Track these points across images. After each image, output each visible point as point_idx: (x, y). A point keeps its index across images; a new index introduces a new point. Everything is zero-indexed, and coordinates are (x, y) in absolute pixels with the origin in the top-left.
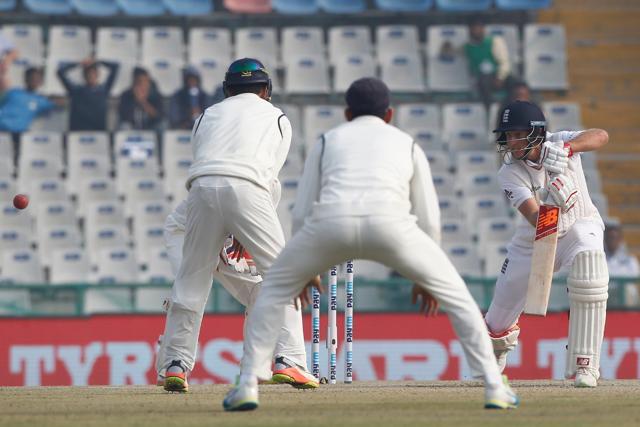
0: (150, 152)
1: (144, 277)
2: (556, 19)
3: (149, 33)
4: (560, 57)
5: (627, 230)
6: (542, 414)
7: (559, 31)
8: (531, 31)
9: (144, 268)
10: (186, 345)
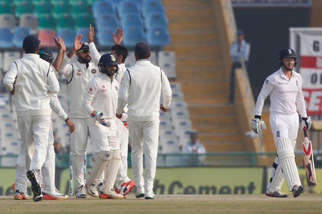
0: (7, 102)
1: (4, 153)
2: (172, 49)
3: (7, 55)
4: (173, 65)
5: (200, 135)
6: (161, 208)
7: (172, 54)
8: (161, 54)
9: (4, 149)
10: (22, 181)
